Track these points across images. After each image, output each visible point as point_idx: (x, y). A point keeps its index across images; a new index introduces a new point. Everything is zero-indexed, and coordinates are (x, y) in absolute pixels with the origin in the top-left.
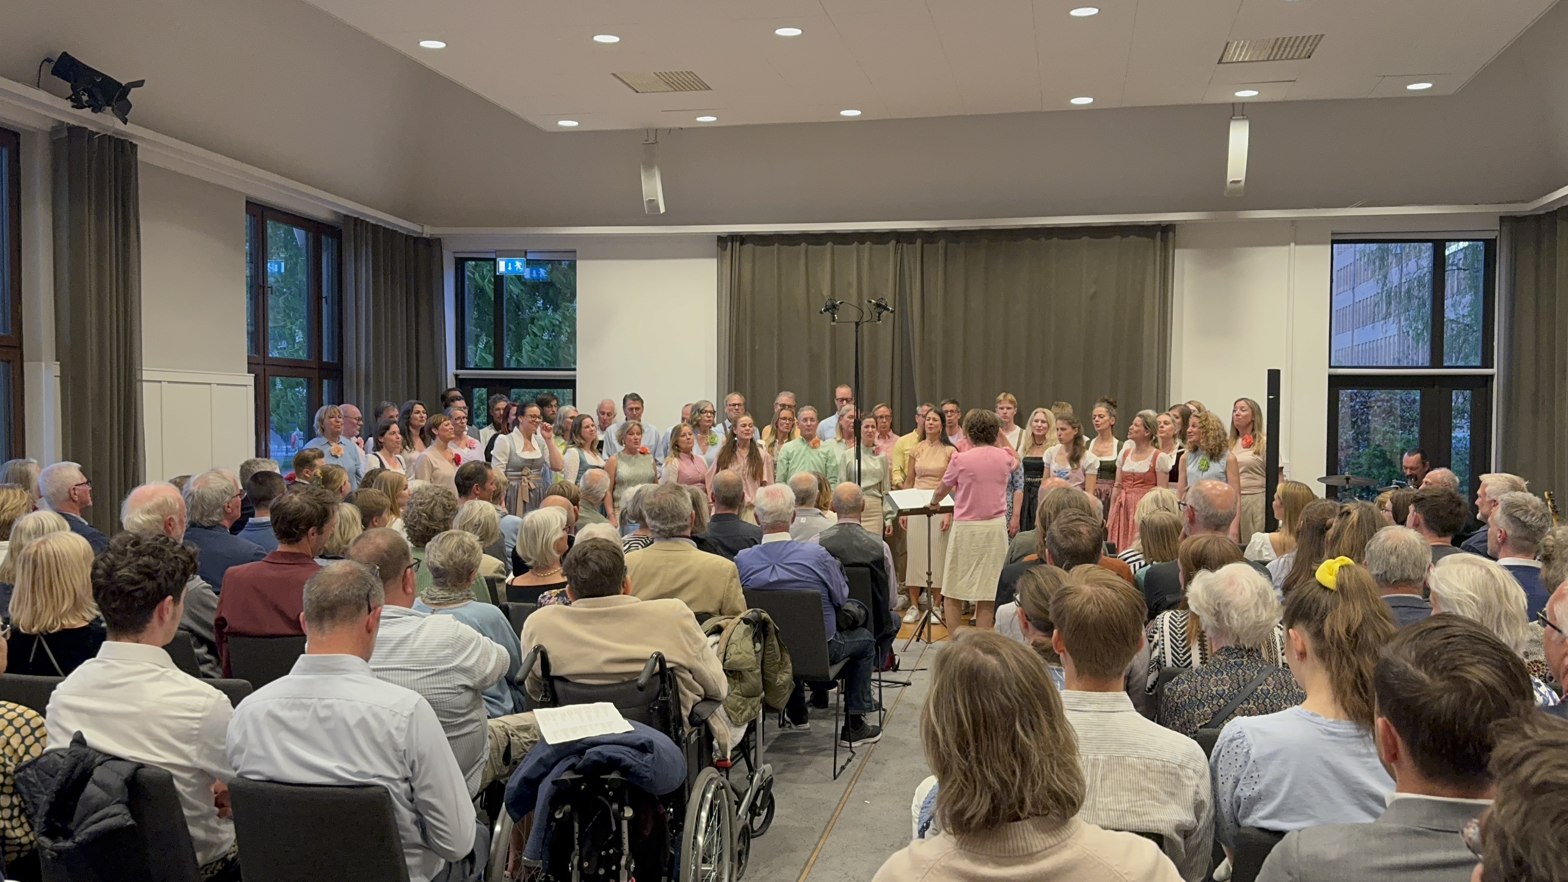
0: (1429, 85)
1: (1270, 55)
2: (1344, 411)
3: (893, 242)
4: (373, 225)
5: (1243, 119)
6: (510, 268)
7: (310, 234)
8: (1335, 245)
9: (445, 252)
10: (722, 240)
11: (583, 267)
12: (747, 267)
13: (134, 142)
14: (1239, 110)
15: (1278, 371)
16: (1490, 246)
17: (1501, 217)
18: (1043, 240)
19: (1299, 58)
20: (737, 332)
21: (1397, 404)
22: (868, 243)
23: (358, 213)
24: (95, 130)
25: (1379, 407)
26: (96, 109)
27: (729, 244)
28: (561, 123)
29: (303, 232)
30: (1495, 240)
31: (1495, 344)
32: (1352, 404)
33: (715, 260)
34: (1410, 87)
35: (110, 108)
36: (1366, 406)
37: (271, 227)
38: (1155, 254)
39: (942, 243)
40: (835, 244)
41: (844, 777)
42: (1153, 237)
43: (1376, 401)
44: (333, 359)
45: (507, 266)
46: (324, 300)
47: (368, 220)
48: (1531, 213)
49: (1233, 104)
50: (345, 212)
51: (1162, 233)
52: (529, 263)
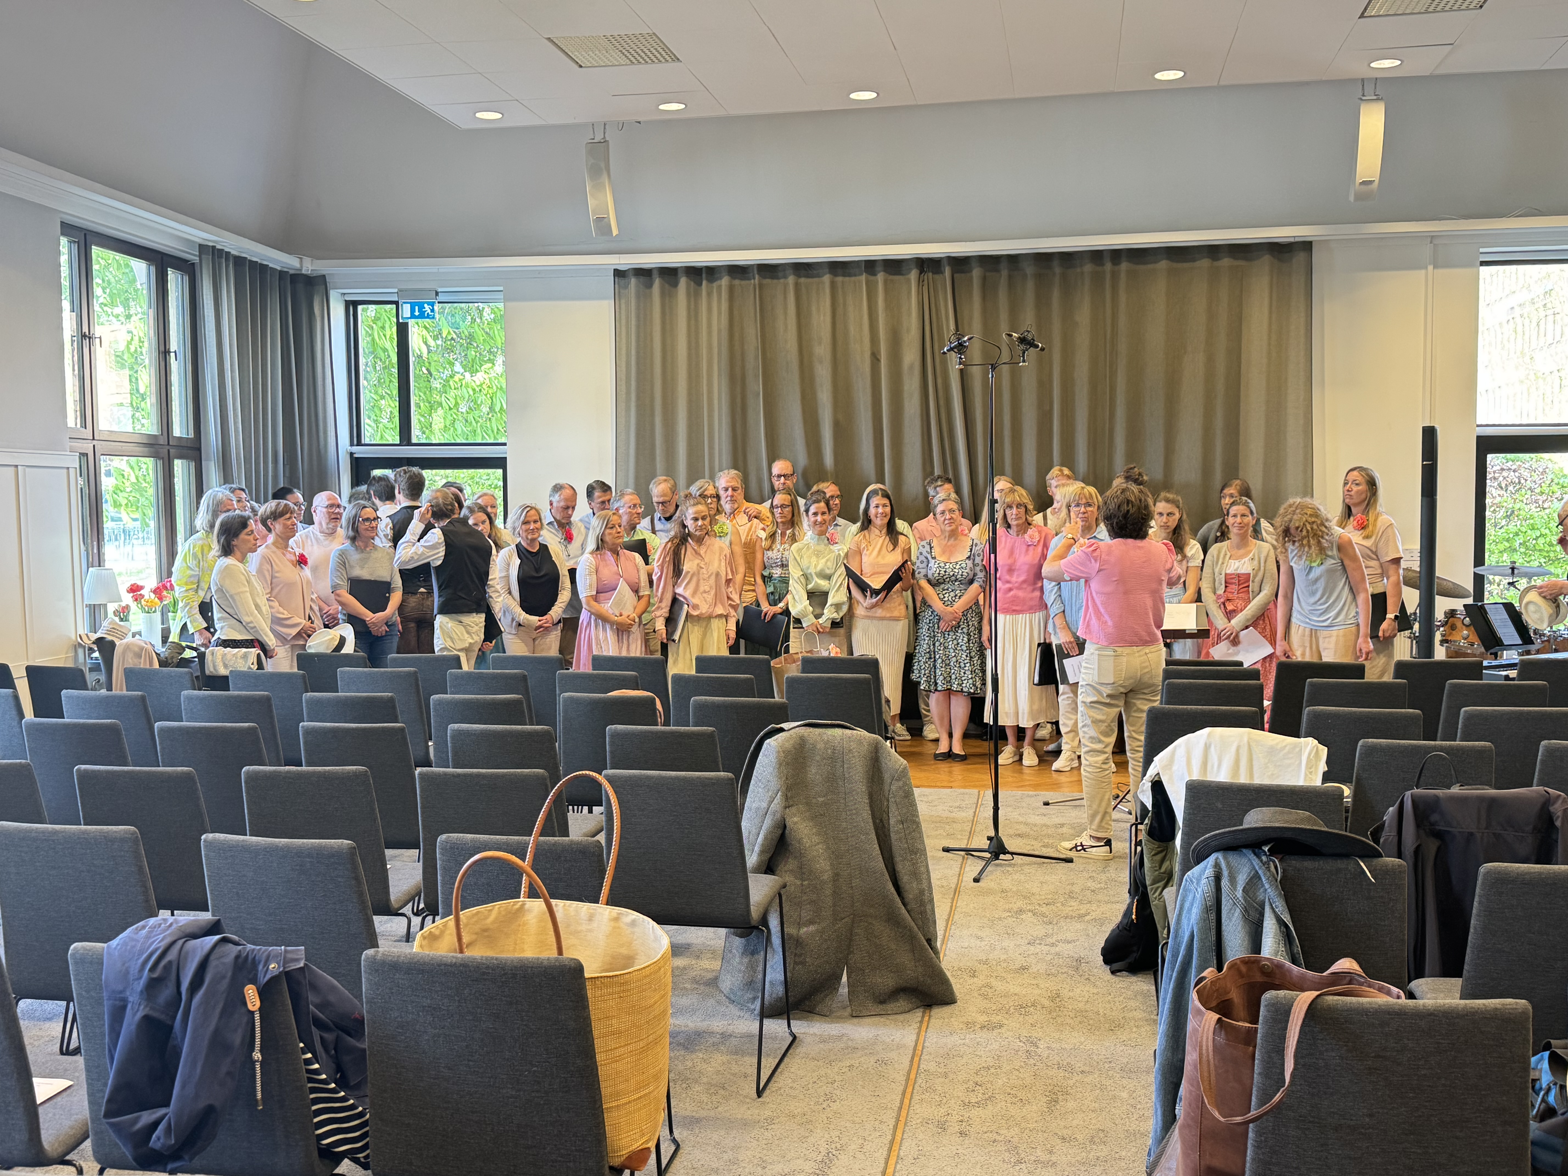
3: (916, 272)
5: (1379, 101)
7: (153, 267)
9: (331, 293)
14: (1374, 87)
15: (1437, 430)
22: (881, 274)
28: (479, 115)
29: (142, 262)
44: (187, 433)
47: (228, 250)
49: (1363, 80)
50: (201, 243)
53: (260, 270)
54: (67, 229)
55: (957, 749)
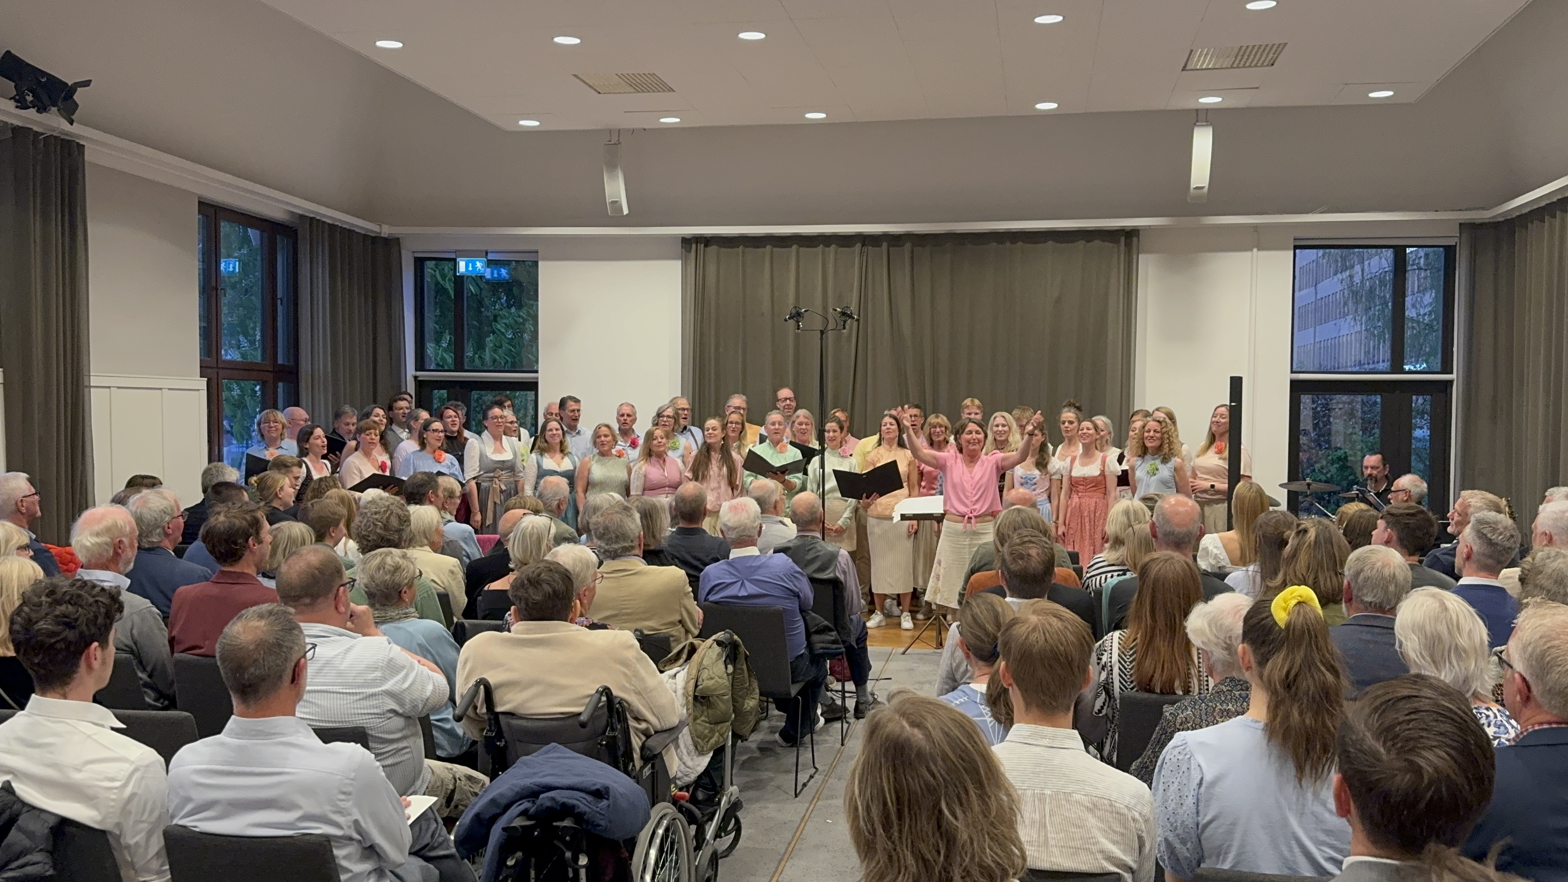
0: (1390, 93)
1: (1234, 63)
2: (1306, 414)
3: (859, 245)
4: (329, 224)
5: (1207, 125)
6: (470, 269)
7: (265, 235)
8: (1298, 251)
9: (403, 252)
10: (687, 242)
11: (544, 268)
12: (711, 269)
13: (82, 143)
14: (1203, 116)
15: (1240, 379)
16: (1450, 252)
17: (1460, 224)
18: (1008, 244)
19: (1262, 65)
20: (702, 334)
21: (1359, 406)
22: (833, 246)
23: (313, 212)
24: (40, 130)
25: (1340, 409)
26: (42, 109)
27: (694, 246)
28: (522, 123)
29: (258, 232)
30: (1455, 246)
31: (1455, 349)
32: (1314, 406)
33: (679, 263)
34: (1371, 95)
35: (56, 109)
36: (1327, 407)
37: (225, 228)
38: (1119, 259)
39: (908, 246)
40: (801, 246)
41: (806, 794)
42: (1117, 242)
43: (1338, 403)
44: (288, 361)
45: (467, 266)
46: (279, 302)
47: (324, 220)
48: (1492, 220)
49: (1197, 110)
50: (301, 212)
51: (1126, 238)
52: (490, 263)
53: (348, 233)
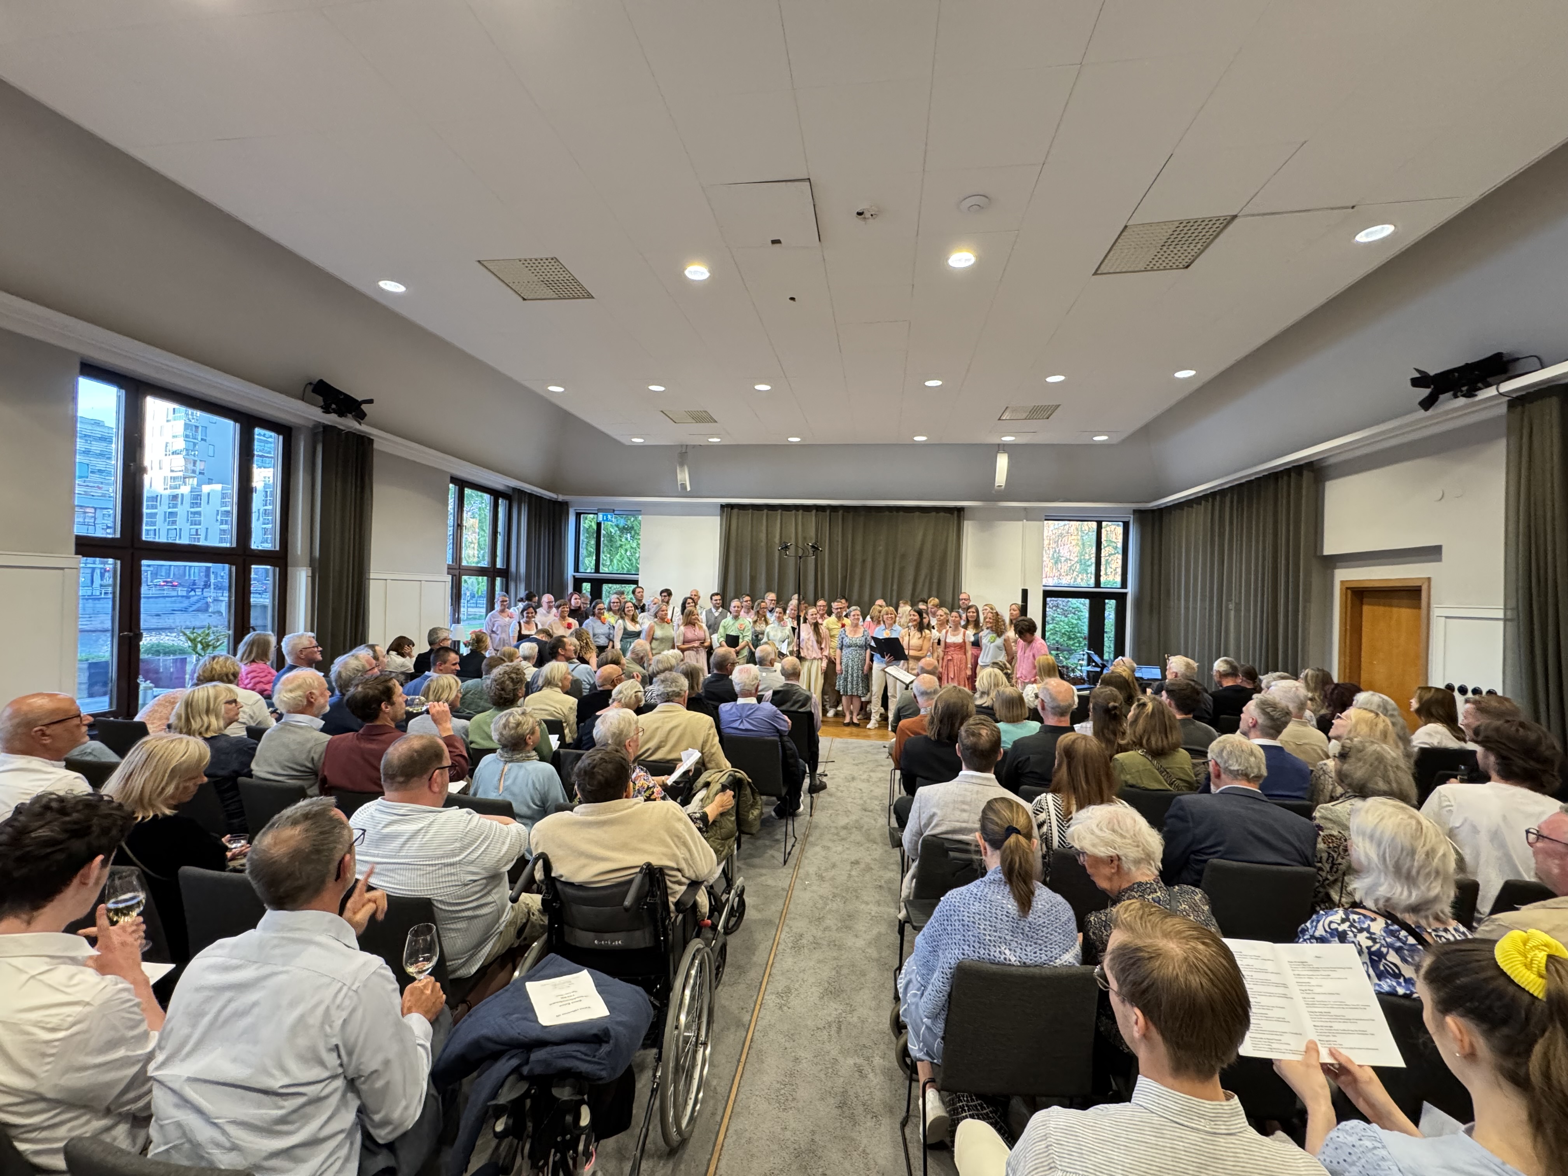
0: (1106, 438)
1: (1027, 417)
3: (815, 511)
4: (529, 493)
5: (1005, 453)
9: (570, 509)
10: (723, 507)
13: (370, 437)
14: (1002, 448)
17: (1135, 510)
19: (1042, 418)
22: (801, 511)
23: (521, 487)
24: (340, 428)
26: (341, 415)
27: (725, 509)
28: (634, 440)
33: (718, 518)
34: (1096, 438)
35: (350, 415)
37: (467, 491)
38: (954, 523)
39: (841, 512)
40: (783, 511)
41: (792, 861)
42: (952, 514)
44: (503, 566)
49: (1001, 444)
50: (513, 486)
51: (958, 512)
53: (540, 499)
54: (454, 480)
55: (855, 721)
